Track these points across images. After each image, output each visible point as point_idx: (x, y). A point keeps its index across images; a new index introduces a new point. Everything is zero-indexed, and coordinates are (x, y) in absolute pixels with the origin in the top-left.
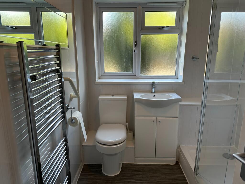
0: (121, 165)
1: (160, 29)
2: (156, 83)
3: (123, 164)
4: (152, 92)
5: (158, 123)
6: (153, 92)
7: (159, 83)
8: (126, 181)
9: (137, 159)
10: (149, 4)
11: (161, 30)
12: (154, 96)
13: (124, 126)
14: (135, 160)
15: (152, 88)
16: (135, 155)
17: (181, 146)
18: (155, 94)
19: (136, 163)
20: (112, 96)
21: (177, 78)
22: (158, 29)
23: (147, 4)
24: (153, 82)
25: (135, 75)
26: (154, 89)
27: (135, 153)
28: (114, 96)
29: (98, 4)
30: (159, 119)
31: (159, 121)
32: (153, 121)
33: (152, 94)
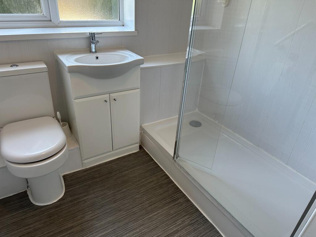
0: (62, 179)
2: (97, 34)
3: (64, 177)
4: (91, 52)
5: (113, 102)
6: (94, 50)
7: (102, 33)
8: (81, 202)
9: (86, 161)
12: (97, 58)
13: (51, 118)
14: (82, 164)
15: (91, 45)
16: (81, 158)
17: (143, 125)
18: (98, 55)
19: (84, 168)
20: (11, 66)
21: (122, 24)
24: (90, 33)
25: (50, 20)
26: (93, 46)
27: (81, 155)
28: (17, 66)
30: (114, 95)
31: (114, 100)
32: (105, 101)
33: (92, 54)
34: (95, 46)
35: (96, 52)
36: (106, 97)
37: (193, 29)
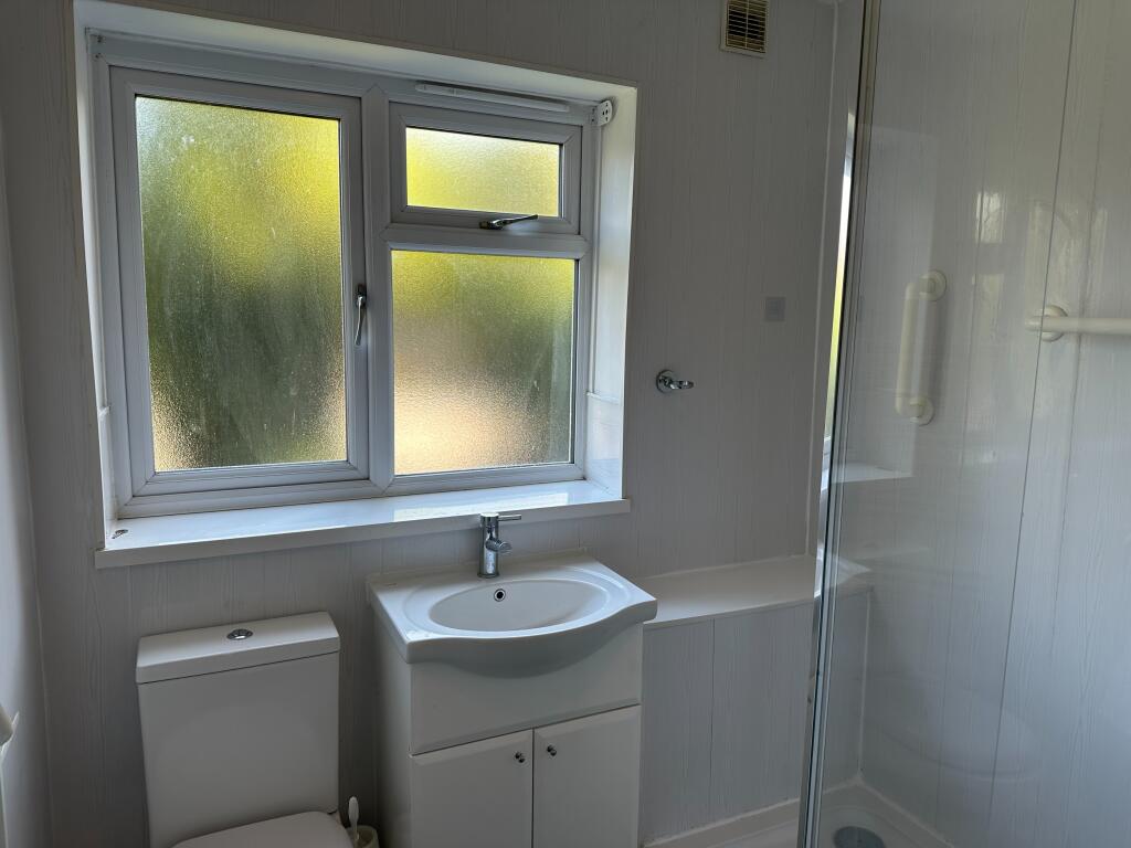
1: (490, 227)
2: (504, 519)
4: (481, 574)
5: (543, 761)
7: (520, 518)
10: (428, 86)
11: (496, 232)
12: (500, 595)
15: (483, 554)
17: (648, 845)
18: (502, 584)
21: (579, 474)
22: (481, 227)
23: (419, 89)
25: (365, 475)
26: (490, 556)
28: (248, 634)
29: (100, 39)
30: (547, 734)
31: (549, 750)
32: (517, 757)
33: (484, 583)
34: (497, 557)
35: (496, 574)
36: (521, 740)
37: (834, 481)
